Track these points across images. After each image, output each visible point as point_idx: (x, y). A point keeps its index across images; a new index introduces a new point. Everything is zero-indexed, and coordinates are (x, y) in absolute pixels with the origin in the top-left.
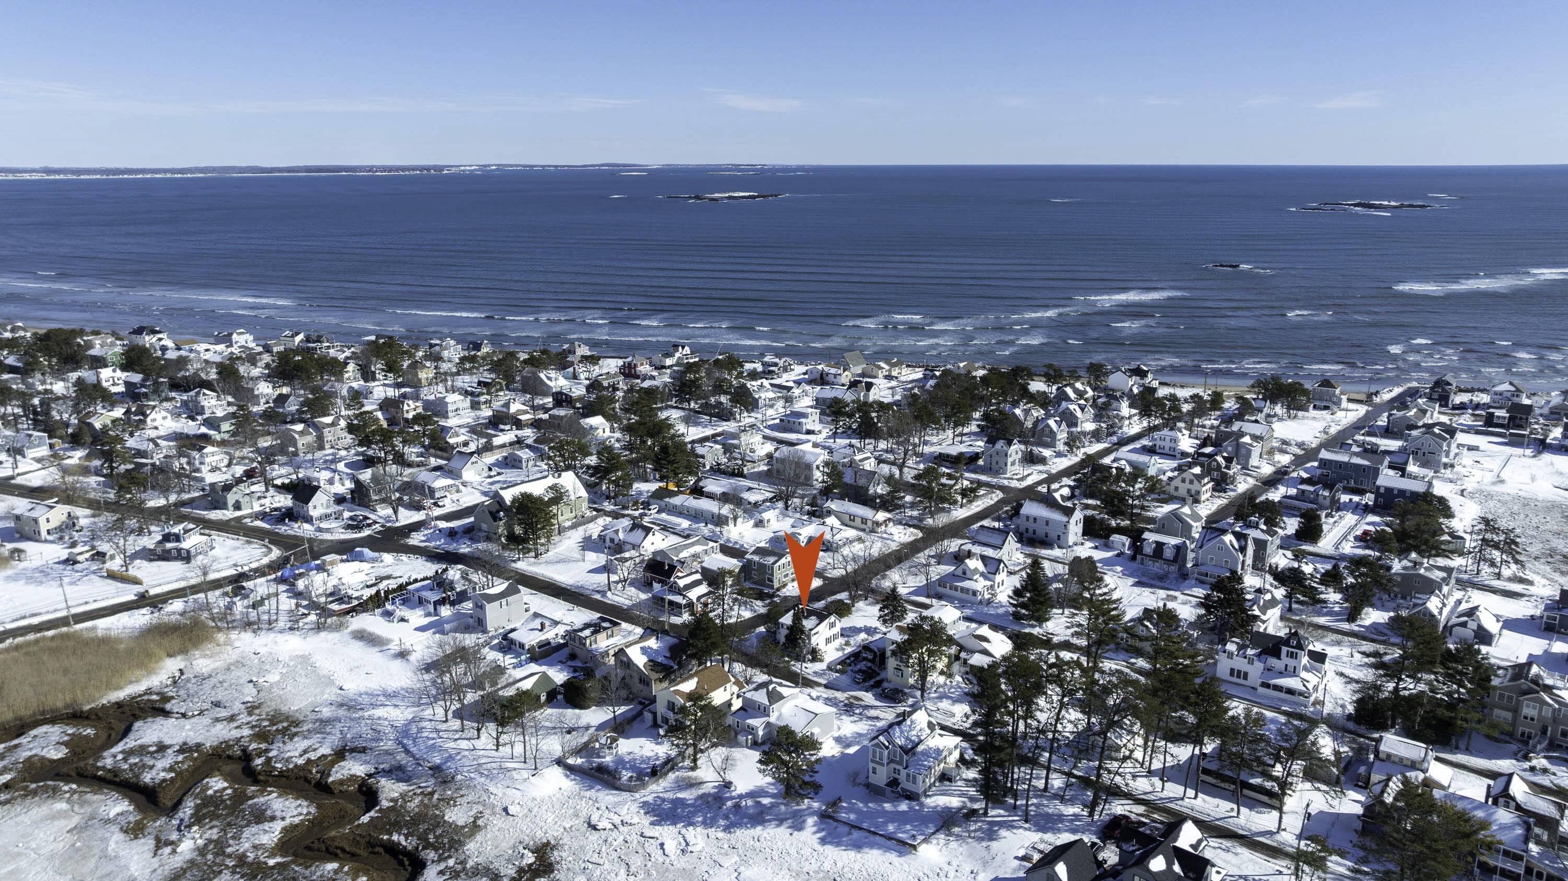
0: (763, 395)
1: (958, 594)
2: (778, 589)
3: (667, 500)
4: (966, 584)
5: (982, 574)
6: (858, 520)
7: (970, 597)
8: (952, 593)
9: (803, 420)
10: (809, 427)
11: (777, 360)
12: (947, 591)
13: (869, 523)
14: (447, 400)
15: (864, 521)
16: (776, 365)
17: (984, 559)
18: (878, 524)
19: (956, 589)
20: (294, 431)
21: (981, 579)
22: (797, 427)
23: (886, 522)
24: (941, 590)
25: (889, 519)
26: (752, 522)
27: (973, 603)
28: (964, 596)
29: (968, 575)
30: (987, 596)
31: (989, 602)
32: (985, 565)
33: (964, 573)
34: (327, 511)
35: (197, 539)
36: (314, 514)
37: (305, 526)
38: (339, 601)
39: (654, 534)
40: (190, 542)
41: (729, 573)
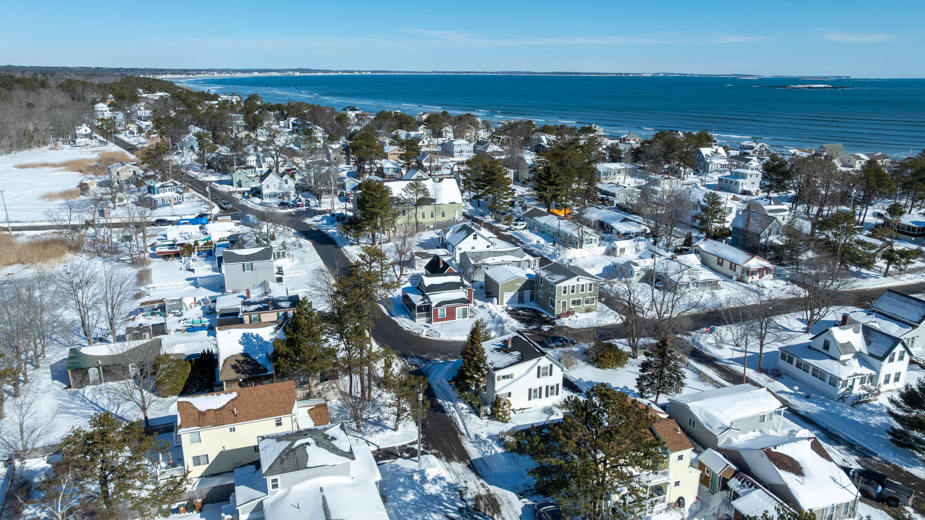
0: (715, 161)
1: (808, 377)
2: (559, 317)
3: (536, 218)
4: (825, 364)
5: (858, 355)
6: (726, 264)
7: (825, 386)
8: (800, 373)
9: (741, 181)
10: (745, 188)
11: (754, 145)
12: (792, 368)
13: (739, 270)
14: (455, 143)
15: (733, 266)
16: (752, 148)
17: (868, 331)
18: (749, 272)
19: (805, 368)
20: (331, 148)
21: (855, 363)
22: (733, 186)
23: (762, 271)
24: (784, 364)
25: (766, 268)
26: (603, 249)
27: (829, 397)
28: (816, 381)
29: (832, 351)
30: (857, 390)
31: (857, 402)
32: (868, 343)
33: (826, 347)
34: (278, 191)
35: (169, 194)
36: (265, 191)
37: (257, 200)
38: (172, 246)
39: (475, 238)
40: (161, 195)
41: (508, 287)
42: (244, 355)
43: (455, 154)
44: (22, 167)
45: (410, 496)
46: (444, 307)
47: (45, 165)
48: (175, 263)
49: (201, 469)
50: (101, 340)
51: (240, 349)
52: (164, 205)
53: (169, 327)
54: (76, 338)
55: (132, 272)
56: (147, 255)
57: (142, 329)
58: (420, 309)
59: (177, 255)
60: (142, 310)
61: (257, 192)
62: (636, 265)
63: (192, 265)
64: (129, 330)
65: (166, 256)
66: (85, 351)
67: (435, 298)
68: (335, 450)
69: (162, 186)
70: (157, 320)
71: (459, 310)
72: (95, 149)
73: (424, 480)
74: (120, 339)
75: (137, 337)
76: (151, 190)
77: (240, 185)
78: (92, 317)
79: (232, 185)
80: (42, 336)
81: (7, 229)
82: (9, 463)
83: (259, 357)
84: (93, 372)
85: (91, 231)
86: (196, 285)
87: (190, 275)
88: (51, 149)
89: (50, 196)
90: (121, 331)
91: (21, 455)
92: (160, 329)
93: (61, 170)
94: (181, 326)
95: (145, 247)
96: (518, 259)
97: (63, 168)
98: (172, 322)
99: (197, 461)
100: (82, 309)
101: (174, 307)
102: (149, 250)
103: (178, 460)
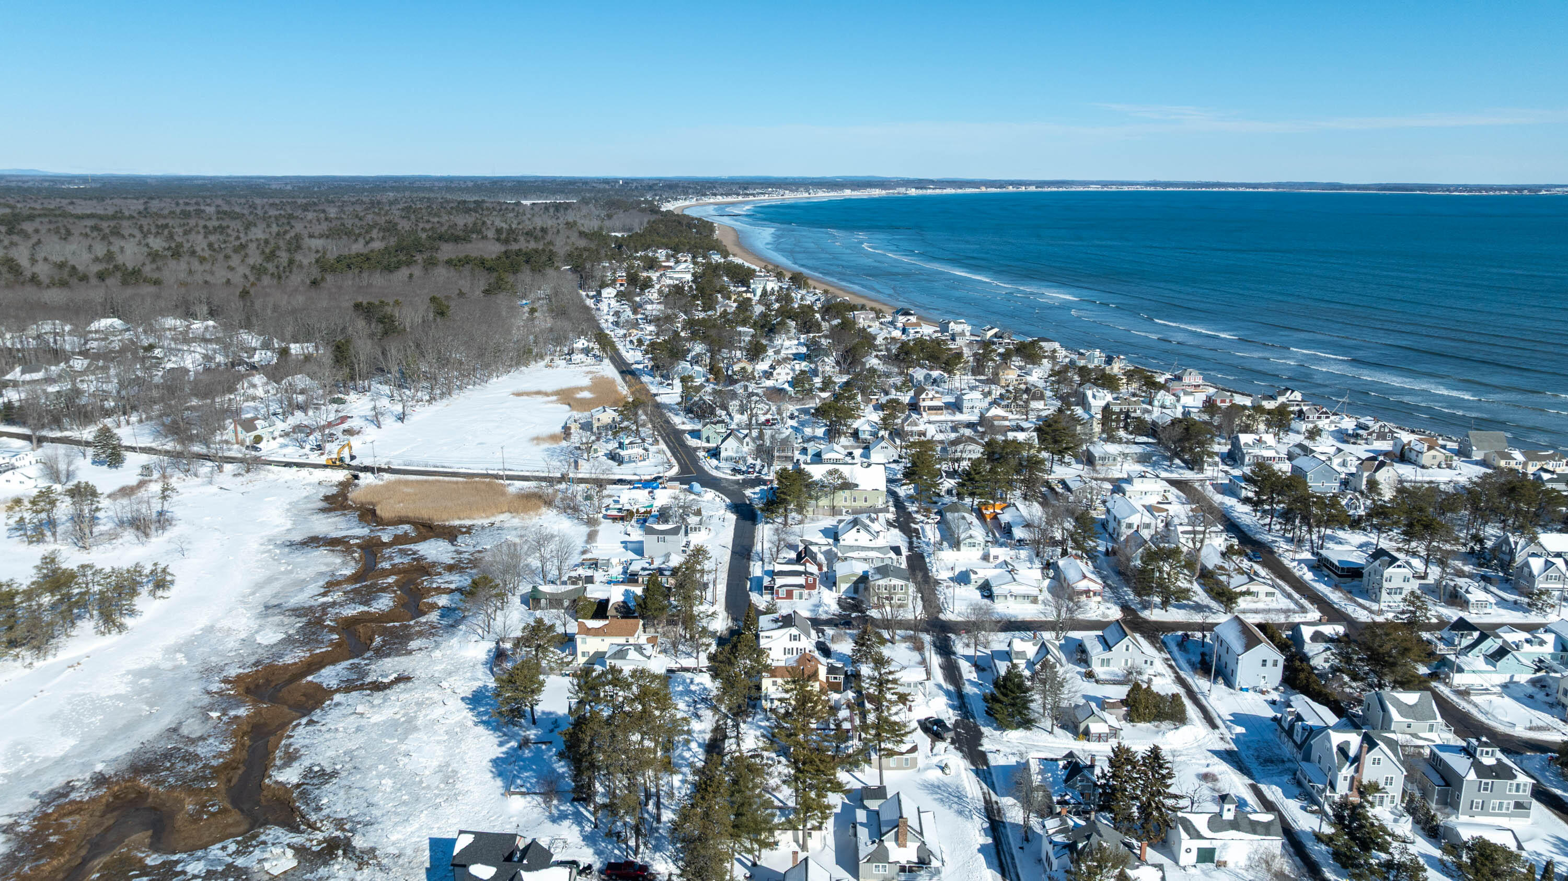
3: (948, 514)
17: (1042, 646)
25: (1091, 591)
34: (734, 455)
35: (637, 451)
36: (723, 454)
37: (714, 462)
38: (620, 510)
39: (858, 531)
40: (629, 452)
41: (845, 579)
42: (624, 602)
43: (965, 410)
44: (518, 394)
45: (680, 688)
46: (784, 589)
47: (538, 393)
48: (619, 526)
49: (585, 659)
50: (553, 582)
51: (622, 598)
52: (630, 461)
53: (595, 579)
54: (537, 579)
55: (584, 530)
56: (601, 515)
57: (579, 578)
58: (766, 588)
59: (622, 519)
60: (582, 564)
61: (715, 453)
62: (975, 573)
63: (629, 529)
64: (570, 578)
65: (614, 519)
66: (541, 588)
67: (780, 581)
68: (642, 654)
69: (631, 443)
70: (589, 573)
71: (796, 592)
72: (588, 369)
73: (692, 682)
74: (564, 583)
75: (574, 583)
76: (621, 445)
77: (708, 441)
78: (548, 566)
79: (699, 438)
80: (519, 575)
81: (501, 477)
82: (497, 643)
83: (632, 604)
84: (543, 601)
85: (563, 486)
86: (626, 548)
87: (627, 538)
88: (547, 366)
89: (537, 439)
90: (565, 578)
91: (503, 640)
92: (590, 580)
93: (552, 402)
94: (604, 579)
95: (600, 508)
96: (881, 556)
97: (554, 398)
98: (599, 576)
99: (583, 654)
100: (543, 560)
101: (604, 565)
102: (603, 510)
103: (574, 653)
